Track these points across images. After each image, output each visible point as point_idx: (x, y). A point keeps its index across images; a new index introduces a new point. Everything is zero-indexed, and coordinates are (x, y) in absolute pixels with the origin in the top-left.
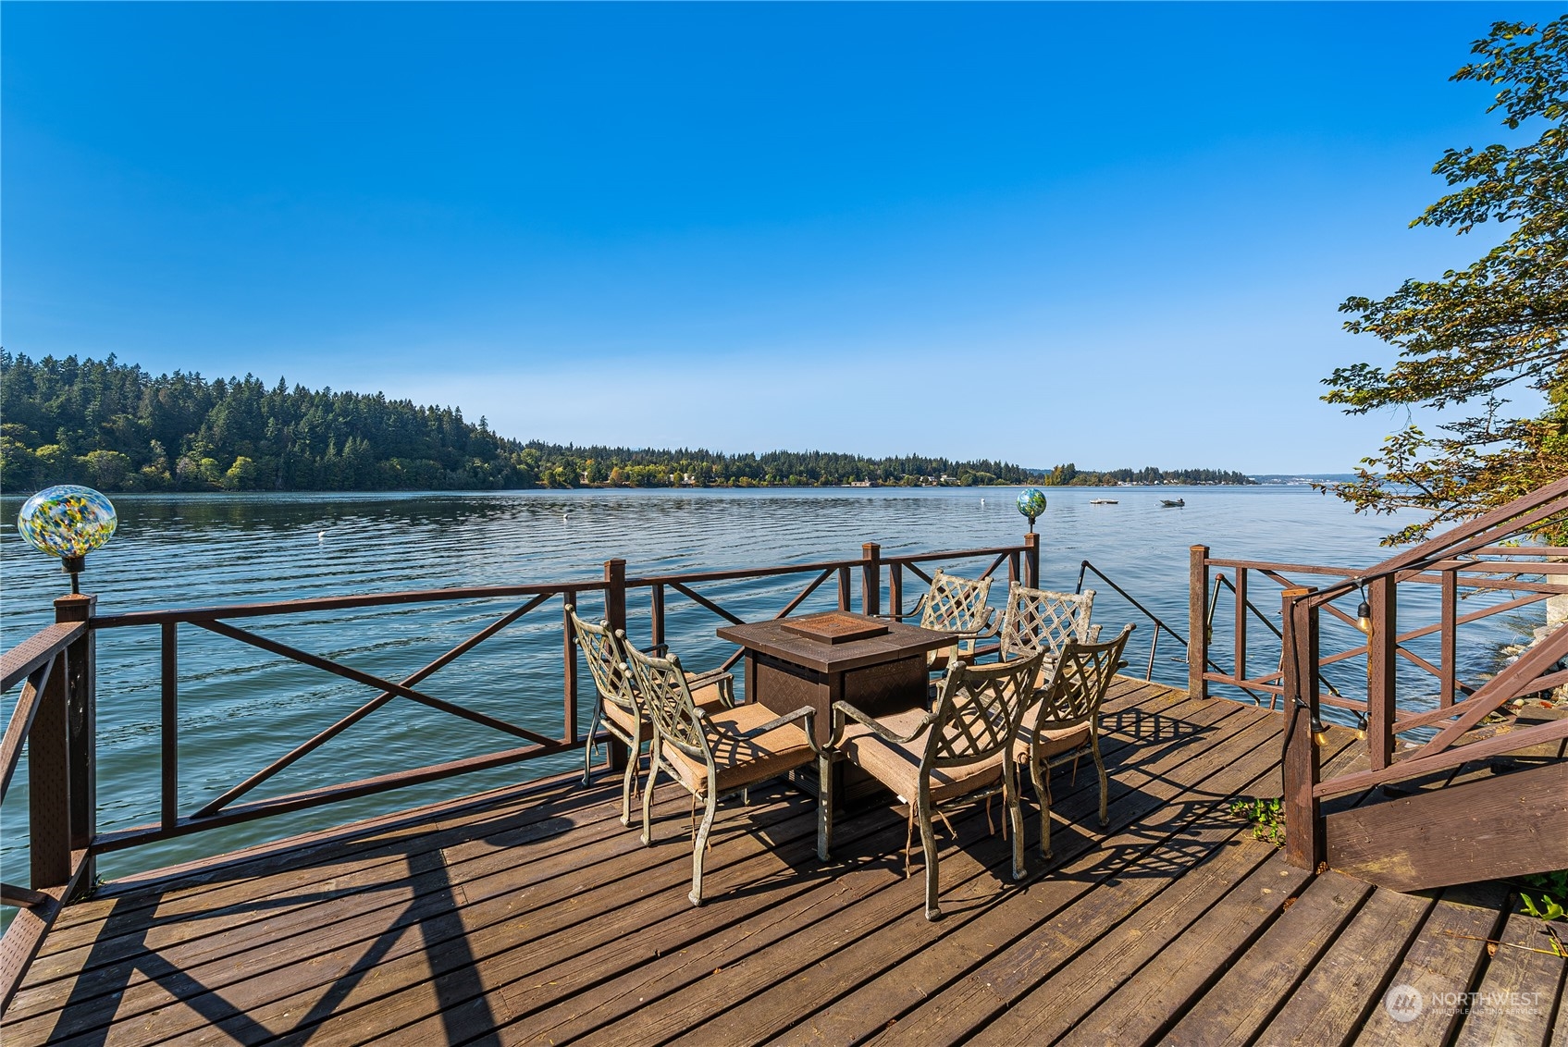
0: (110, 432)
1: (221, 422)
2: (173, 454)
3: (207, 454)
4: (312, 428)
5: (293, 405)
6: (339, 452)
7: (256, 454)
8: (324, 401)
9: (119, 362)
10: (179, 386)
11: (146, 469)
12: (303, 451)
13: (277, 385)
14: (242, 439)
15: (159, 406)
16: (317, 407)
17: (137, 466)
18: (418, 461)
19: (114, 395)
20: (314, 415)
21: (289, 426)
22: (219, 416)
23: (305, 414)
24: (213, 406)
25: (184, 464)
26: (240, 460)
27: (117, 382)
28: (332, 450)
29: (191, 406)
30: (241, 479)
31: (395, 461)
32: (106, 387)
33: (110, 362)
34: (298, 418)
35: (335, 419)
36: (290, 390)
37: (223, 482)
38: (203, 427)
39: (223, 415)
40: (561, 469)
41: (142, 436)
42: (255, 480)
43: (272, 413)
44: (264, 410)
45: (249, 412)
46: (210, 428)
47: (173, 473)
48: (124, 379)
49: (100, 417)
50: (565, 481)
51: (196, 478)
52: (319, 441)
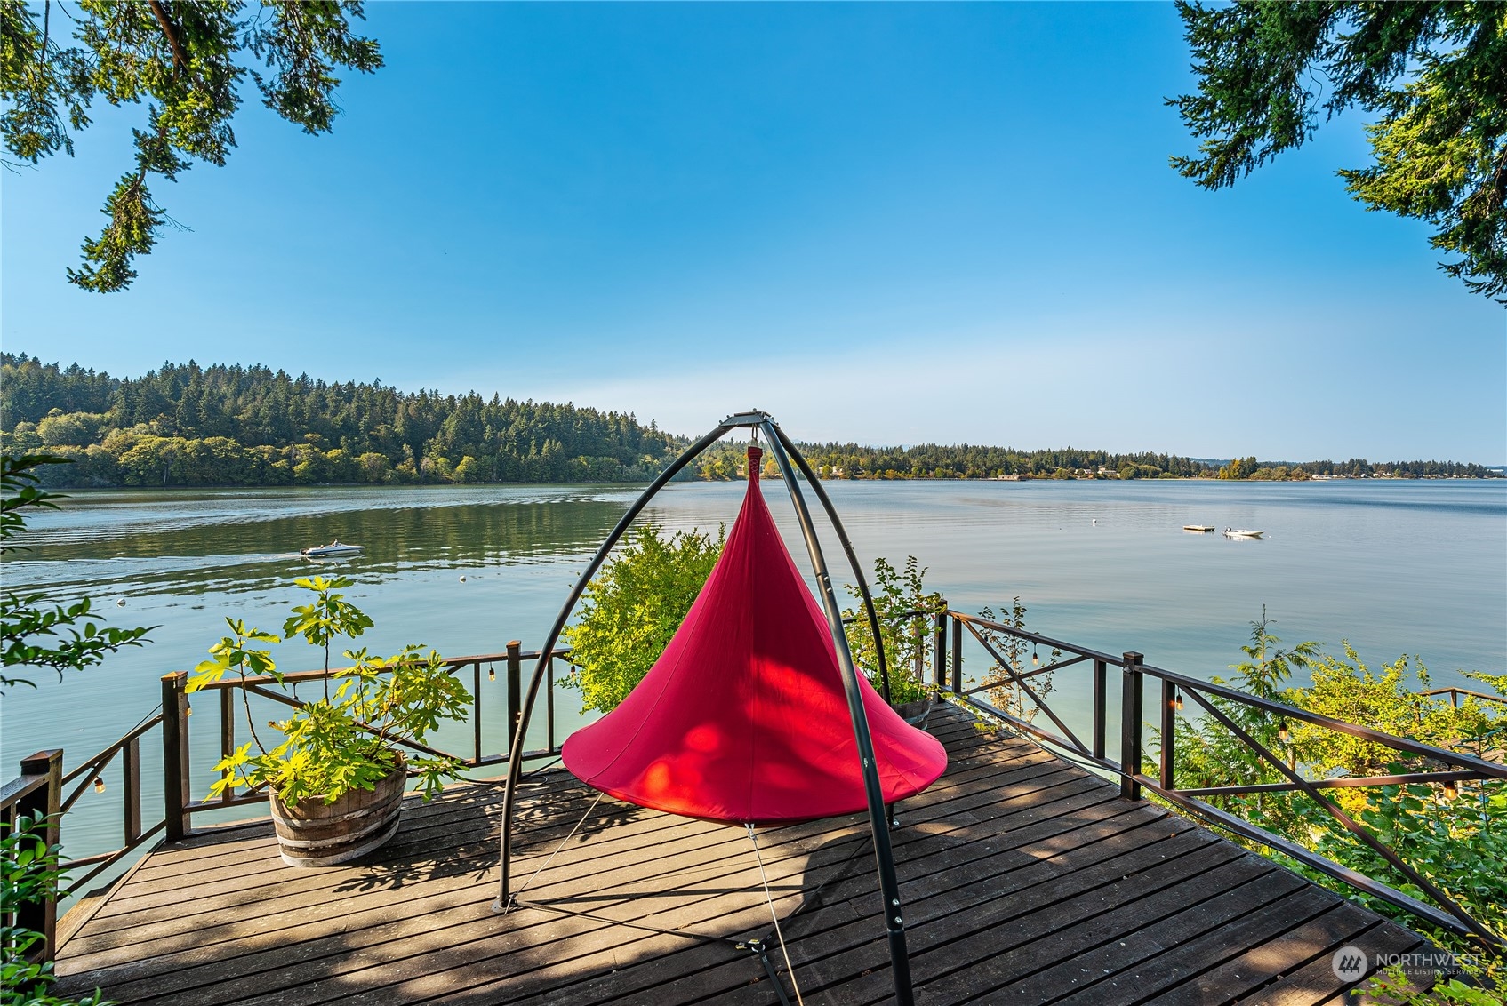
0: (374, 439)
1: (452, 429)
2: (418, 456)
3: (442, 454)
4: (519, 433)
5: (504, 414)
6: (539, 452)
7: (477, 454)
8: (528, 411)
9: (382, 385)
10: (422, 403)
11: (400, 467)
12: (511, 451)
13: (493, 399)
14: (467, 442)
15: (408, 418)
16: (522, 416)
17: (394, 464)
18: (600, 459)
19: (378, 409)
20: (520, 422)
21: (501, 431)
22: (451, 425)
23: (513, 422)
24: (446, 416)
25: (426, 462)
26: (466, 459)
27: (380, 400)
28: (533, 450)
29: (431, 417)
30: (466, 474)
31: (582, 459)
32: (373, 404)
33: (376, 384)
34: (508, 424)
35: (536, 426)
36: (503, 402)
37: (453, 476)
38: (440, 433)
39: (453, 424)
40: (720, 463)
41: (397, 441)
42: (477, 474)
43: (489, 421)
44: (483, 419)
45: (472, 421)
46: (444, 434)
47: (419, 470)
48: (384, 399)
49: (369, 427)
50: (724, 474)
51: (435, 473)
52: (523, 444)
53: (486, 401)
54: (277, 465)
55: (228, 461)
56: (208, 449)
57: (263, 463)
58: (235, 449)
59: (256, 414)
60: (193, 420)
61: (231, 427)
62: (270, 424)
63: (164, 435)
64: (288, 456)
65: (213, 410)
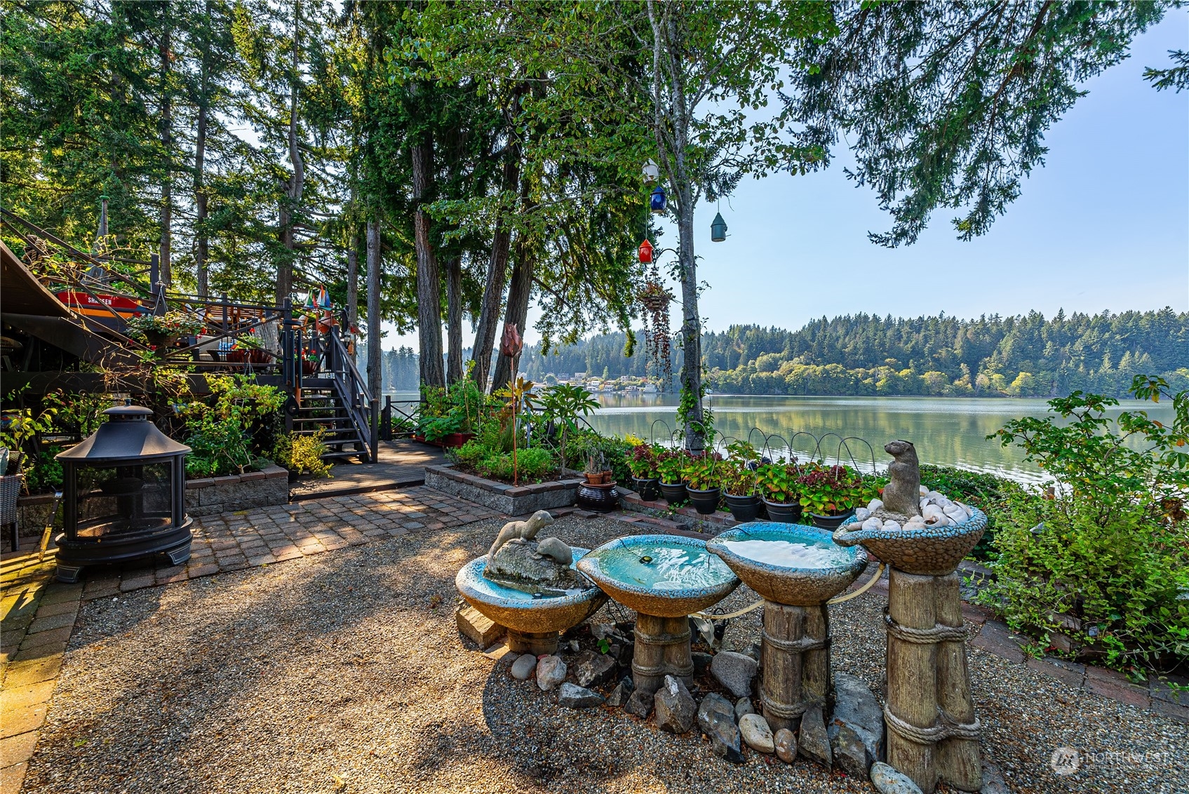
53: (1049, 318)
54: (866, 381)
55: (837, 379)
56: (826, 372)
57: (857, 381)
58: (843, 372)
59: (855, 348)
60: (821, 355)
61: (840, 358)
62: (864, 354)
63: (807, 364)
64: (873, 376)
65: (832, 347)
